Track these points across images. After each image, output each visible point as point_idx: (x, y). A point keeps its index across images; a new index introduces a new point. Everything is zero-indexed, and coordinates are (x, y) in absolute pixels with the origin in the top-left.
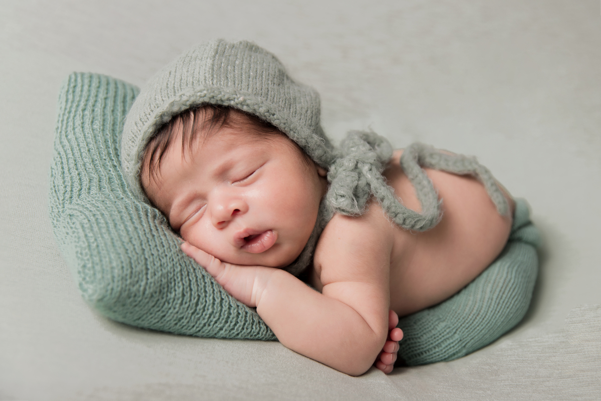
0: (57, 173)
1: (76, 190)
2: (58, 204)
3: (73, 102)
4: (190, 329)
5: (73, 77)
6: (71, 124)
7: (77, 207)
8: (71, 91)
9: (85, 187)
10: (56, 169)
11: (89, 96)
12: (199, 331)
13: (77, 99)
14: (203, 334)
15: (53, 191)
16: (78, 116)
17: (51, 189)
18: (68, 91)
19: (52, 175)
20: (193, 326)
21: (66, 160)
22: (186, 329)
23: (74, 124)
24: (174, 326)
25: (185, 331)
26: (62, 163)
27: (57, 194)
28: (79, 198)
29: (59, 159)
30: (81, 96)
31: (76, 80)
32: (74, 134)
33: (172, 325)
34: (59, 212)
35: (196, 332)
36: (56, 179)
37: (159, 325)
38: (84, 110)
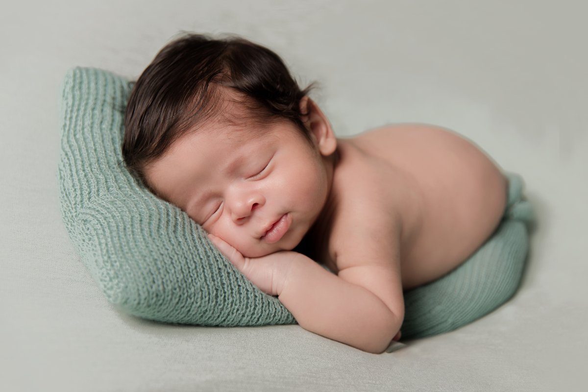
0: (66, 175)
1: (85, 193)
2: (71, 208)
3: (81, 99)
4: (216, 320)
5: (78, 71)
6: (80, 123)
7: (88, 211)
8: (77, 87)
9: (94, 190)
10: (64, 171)
11: (97, 94)
12: (224, 320)
13: (85, 96)
14: (229, 323)
15: (64, 195)
16: (87, 115)
17: (62, 193)
18: (73, 87)
19: (61, 178)
20: (219, 316)
21: (73, 161)
22: (212, 320)
23: (83, 124)
24: (200, 319)
25: (212, 322)
26: (70, 165)
27: (68, 198)
28: (89, 201)
29: (66, 160)
30: (89, 94)
31: (81, 77)
32: (83, 134)
33: (198, 318)
34: (72, 216)
35: (222, 322)
36: (65, 181)
37: (186, 319)
38: (93, 109)
